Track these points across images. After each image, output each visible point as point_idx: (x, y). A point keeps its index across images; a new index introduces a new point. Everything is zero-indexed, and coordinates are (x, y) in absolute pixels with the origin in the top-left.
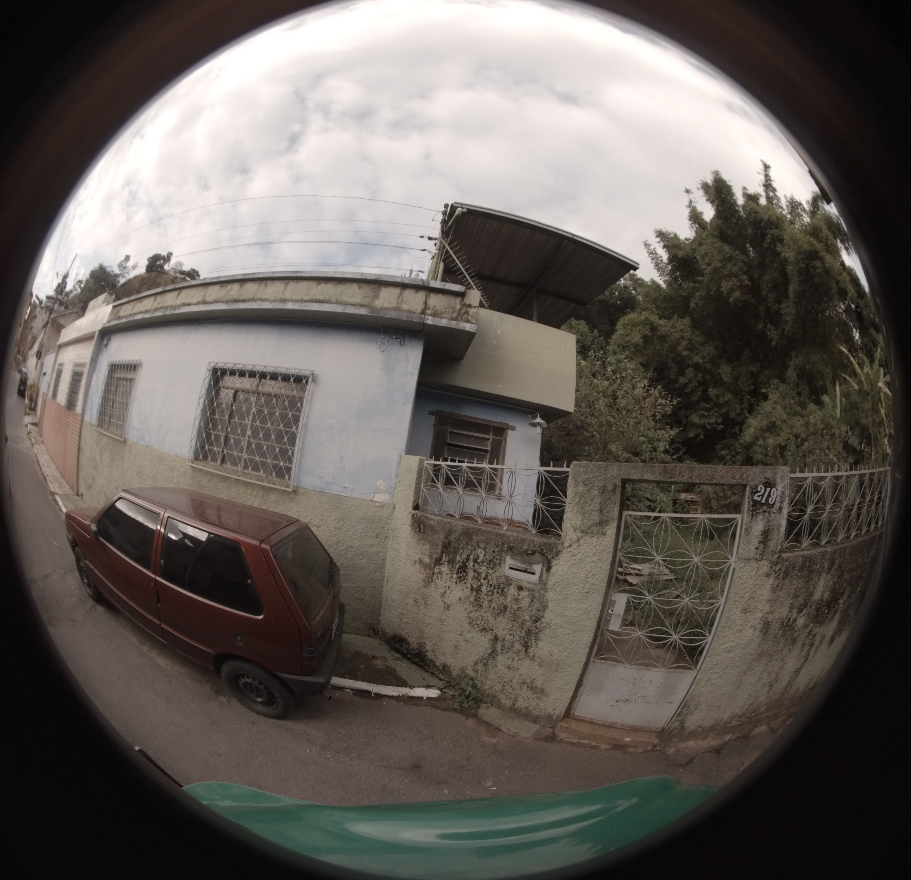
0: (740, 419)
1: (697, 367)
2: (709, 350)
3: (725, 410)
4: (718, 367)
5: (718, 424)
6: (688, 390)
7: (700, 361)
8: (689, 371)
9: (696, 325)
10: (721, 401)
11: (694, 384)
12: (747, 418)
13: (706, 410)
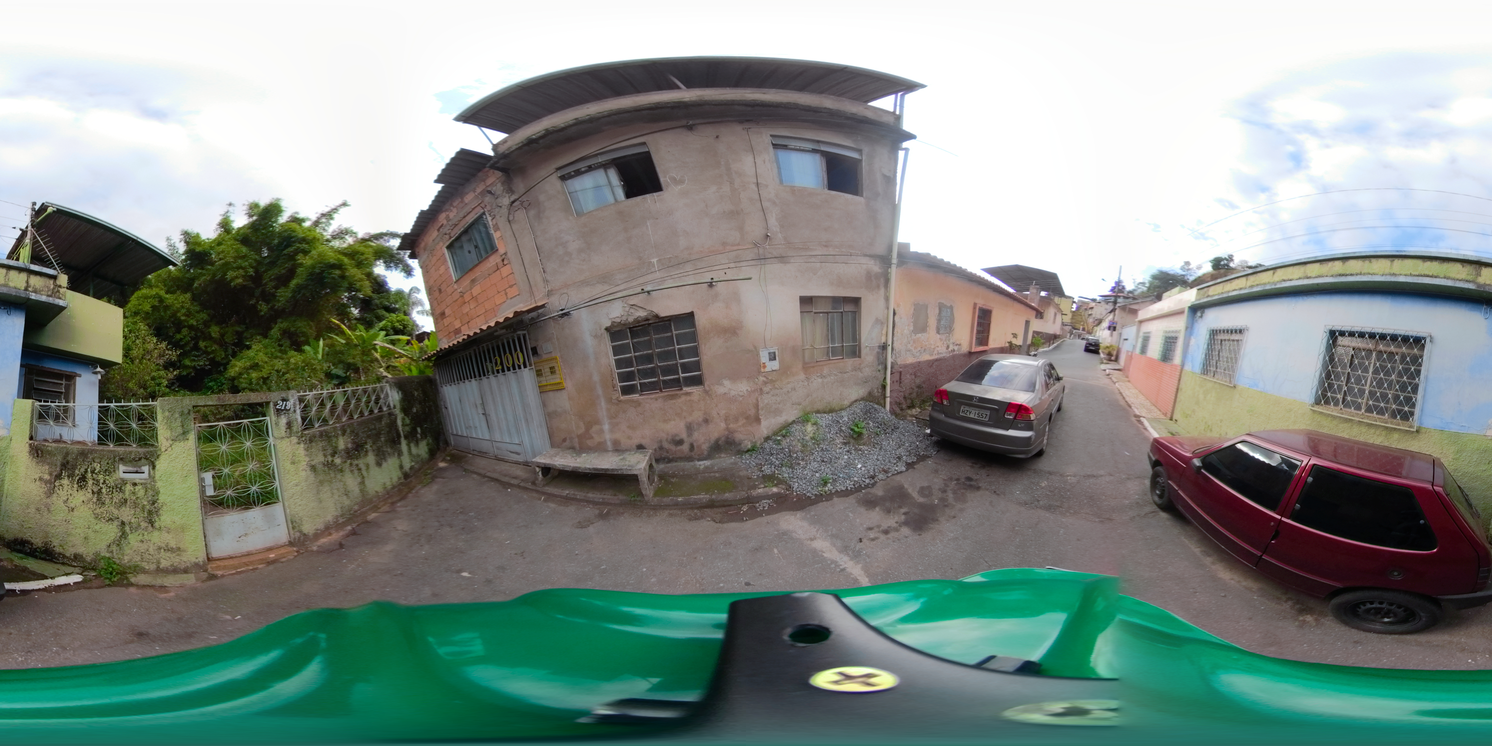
0: (225, 361)
1: (191, 327)
2: (204, 316)
3: (212, 356)
4: (209, 327)
5: (206, 365)
6: (182, 343)
7: (195, 323)
8: (185, 331)
9: (194, 299)
10: (209, 350)
11: (188, 338)
12: (231, 361)
13: (196, 356)
